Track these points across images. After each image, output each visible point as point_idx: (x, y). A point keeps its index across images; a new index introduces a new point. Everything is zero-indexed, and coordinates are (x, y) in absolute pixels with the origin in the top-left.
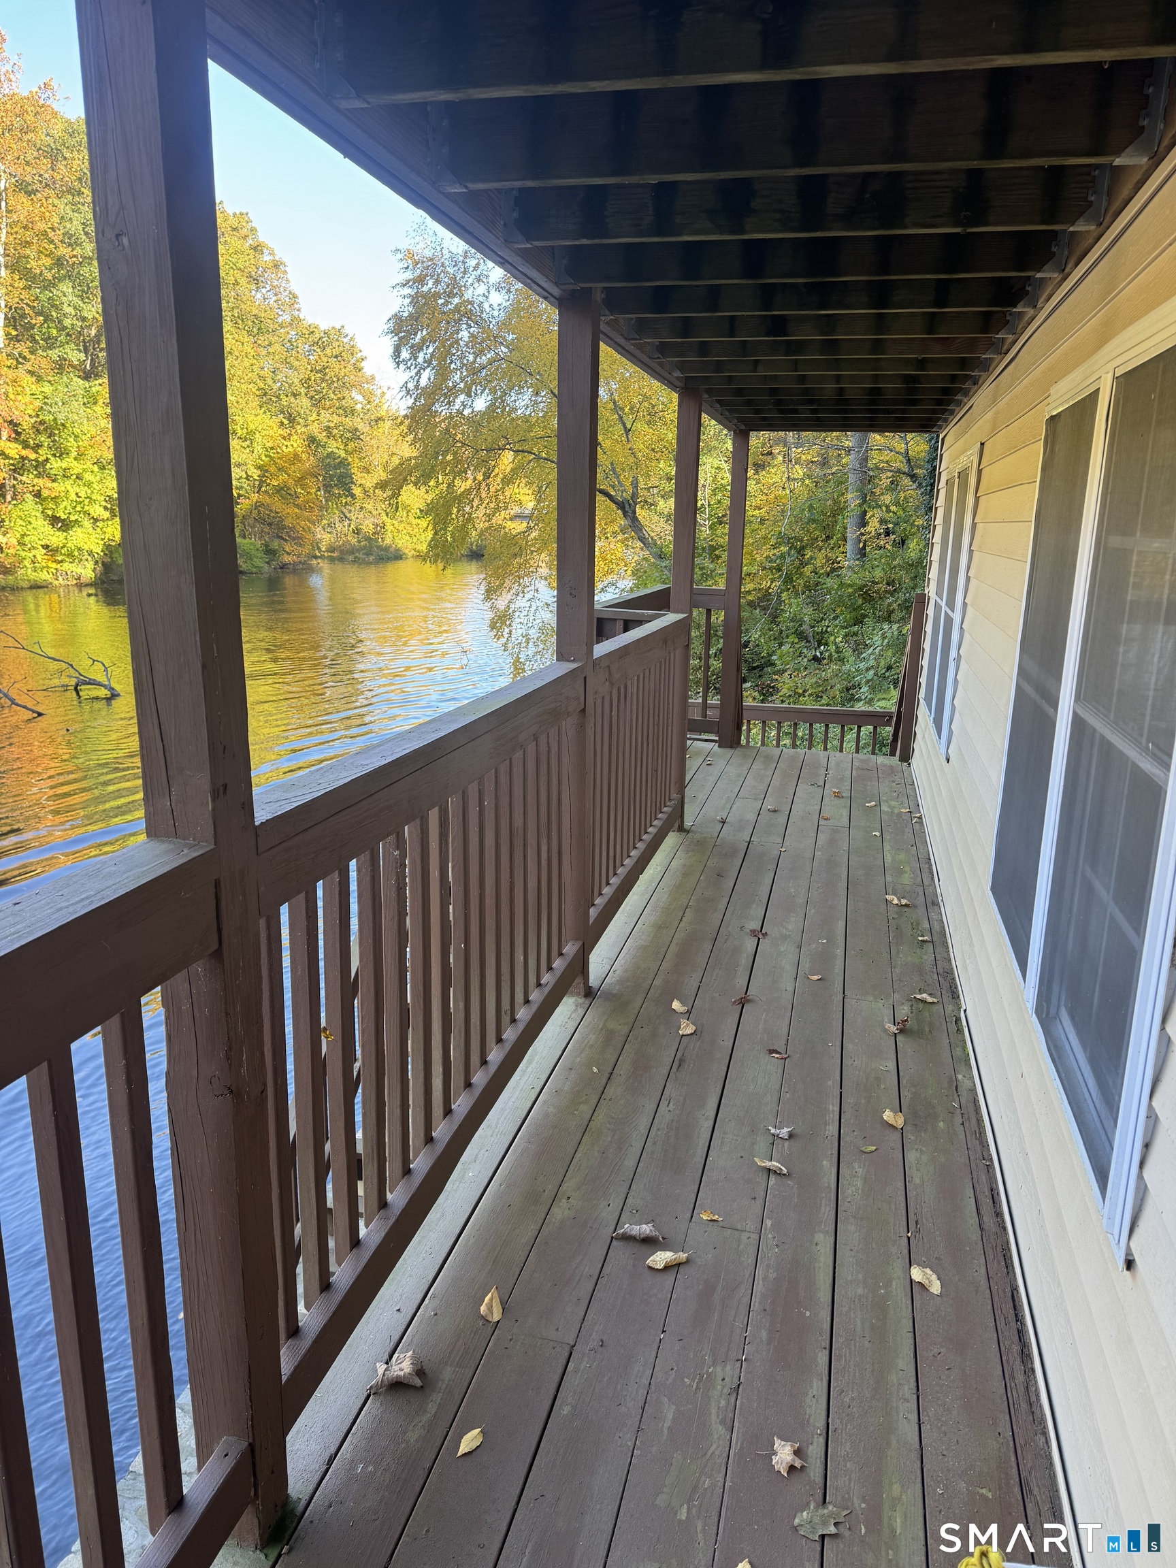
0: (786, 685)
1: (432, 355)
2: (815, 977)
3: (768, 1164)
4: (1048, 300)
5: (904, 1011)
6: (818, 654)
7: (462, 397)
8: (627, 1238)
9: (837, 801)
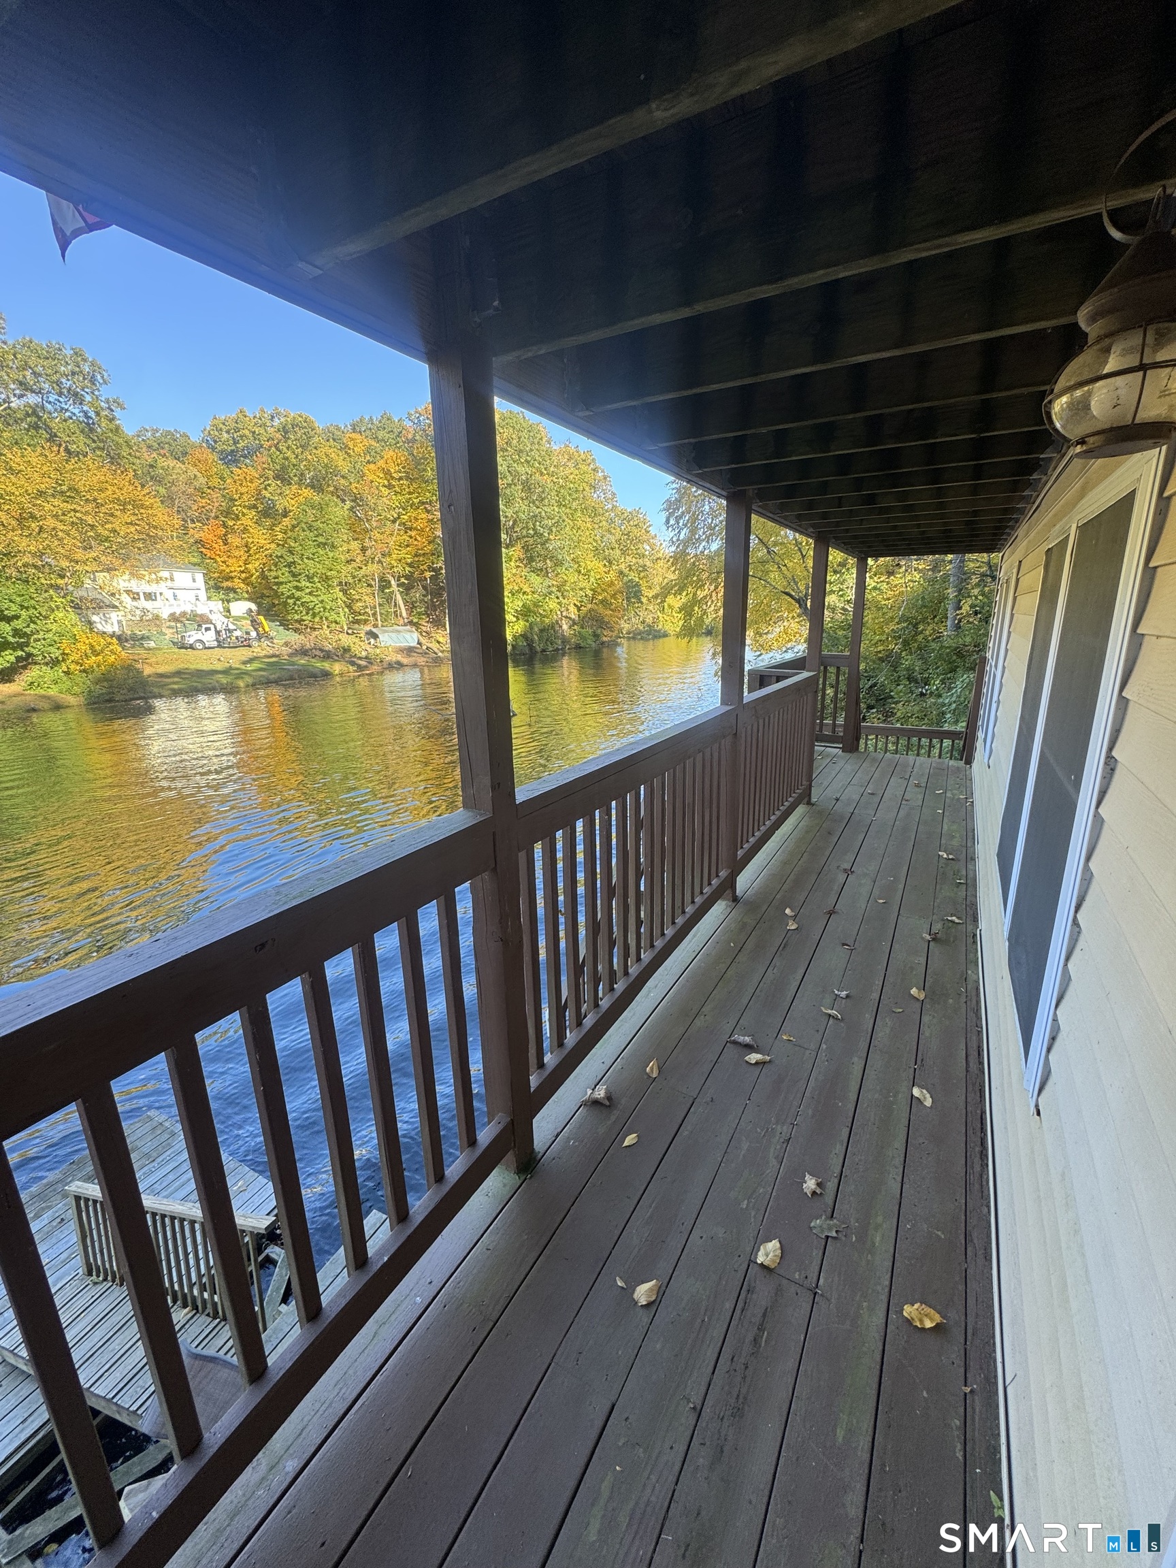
0: (900, 710)
1: (688, 521)
2: (882, 901)
3: (829, 1012)
4: (1055, 468)
5: (937, 927)
6: (924, 691)
7: (704, 544)
8: (735, 1043)
9: (917, 789)
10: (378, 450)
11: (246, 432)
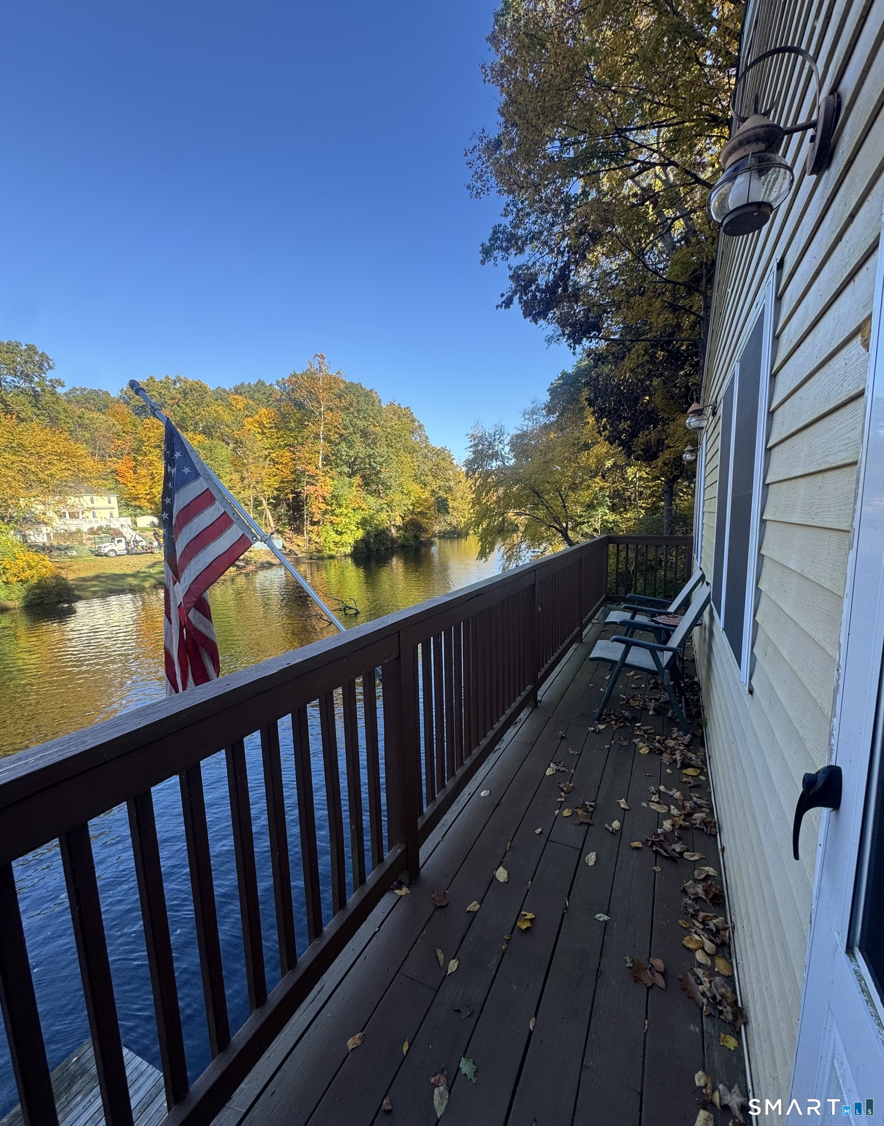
10: (255, 408)
11: (155, 393)
